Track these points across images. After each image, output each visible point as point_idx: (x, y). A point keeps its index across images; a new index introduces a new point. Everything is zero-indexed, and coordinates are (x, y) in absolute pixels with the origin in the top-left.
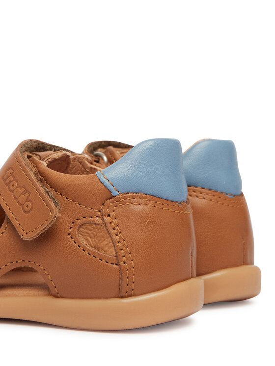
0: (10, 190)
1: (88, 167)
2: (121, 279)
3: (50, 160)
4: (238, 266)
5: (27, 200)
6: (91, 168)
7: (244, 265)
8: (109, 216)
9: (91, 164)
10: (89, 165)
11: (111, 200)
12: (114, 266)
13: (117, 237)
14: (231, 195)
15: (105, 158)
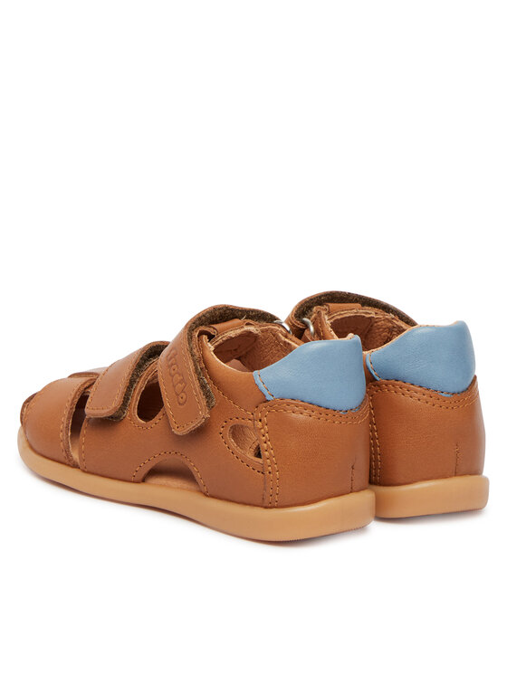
0: (170, 374)
1: (282, 341)
2: (265, 489)
3: (224, 339)
4: (446, 478)
5: (182, 391)
6: (285, 342)
7: (455, 475)
8: (260, 421)
9: (286, 337)
10: (283, 338)
11: (265, 404)
12: (260, 474)
13: (265, 445)
14: (448, 393)
15: (312, 328)
